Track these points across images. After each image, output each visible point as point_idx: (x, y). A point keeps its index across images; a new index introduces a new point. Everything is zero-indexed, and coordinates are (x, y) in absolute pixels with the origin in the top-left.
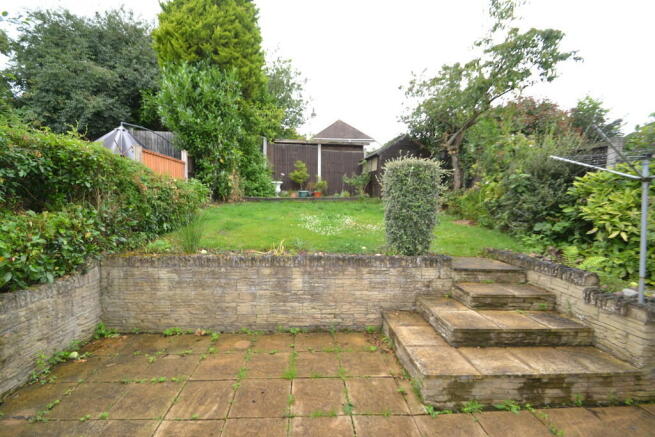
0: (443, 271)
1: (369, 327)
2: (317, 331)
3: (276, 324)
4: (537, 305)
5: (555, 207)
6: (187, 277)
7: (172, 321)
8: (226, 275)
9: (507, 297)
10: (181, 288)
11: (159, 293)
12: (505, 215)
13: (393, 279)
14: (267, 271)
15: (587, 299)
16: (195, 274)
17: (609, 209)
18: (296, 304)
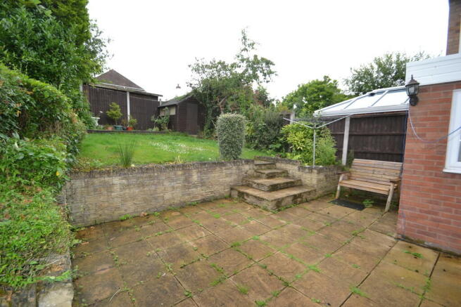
0: (251, 166)
1: (226, 195)
2: (205, 202)
3: (185, 202)
4: (283, 175)
5: (276, 138)
6: (133, 181)
7: (123, 212)
8: (157, 177)
9: (275, 173)
10: (129, 188)
11: (113, 194)
12: (256, 141)
13: (234, 171)
14: (180, 173)
15: (299, 170)
16: (138, 178)
17: (296, 138)
18: (194, 189)
